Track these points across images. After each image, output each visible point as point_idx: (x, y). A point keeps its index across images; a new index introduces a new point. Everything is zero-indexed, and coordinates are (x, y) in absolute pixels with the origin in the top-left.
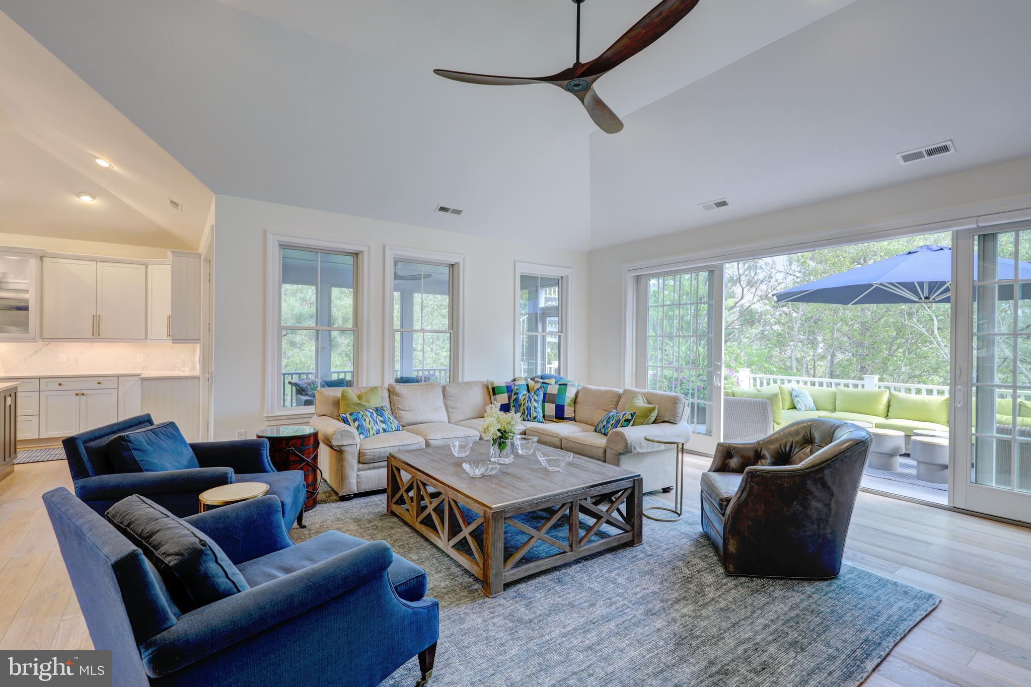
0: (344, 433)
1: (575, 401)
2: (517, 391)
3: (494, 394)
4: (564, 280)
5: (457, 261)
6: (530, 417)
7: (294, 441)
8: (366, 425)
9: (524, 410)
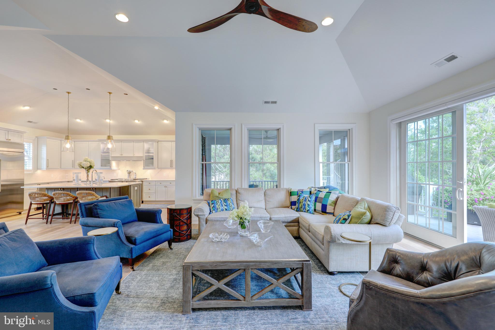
0: (199, 209)
1: (335, 203)
2: (300, 195)
3: (291, 196)
4: (351, 131)
5: (280, 127)
6: (305, 210)
7: (177, 211)
8: (217, 206)
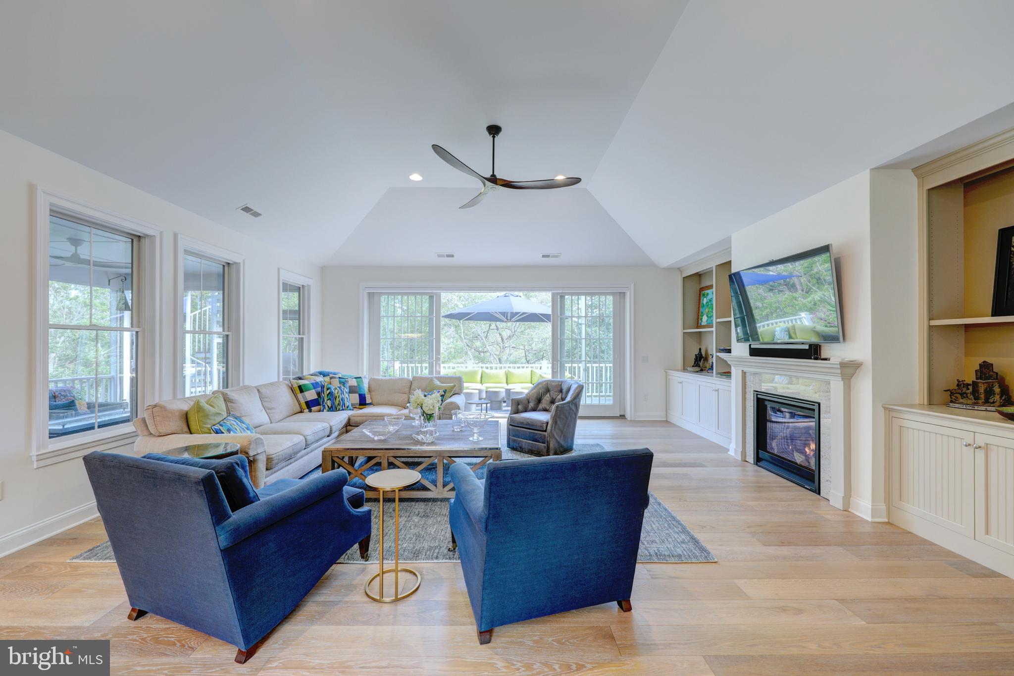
1: (370, 391)
2: (329, 386)
3: (301, 391)
5: (237, 261)
9: (339, 401)
